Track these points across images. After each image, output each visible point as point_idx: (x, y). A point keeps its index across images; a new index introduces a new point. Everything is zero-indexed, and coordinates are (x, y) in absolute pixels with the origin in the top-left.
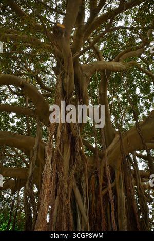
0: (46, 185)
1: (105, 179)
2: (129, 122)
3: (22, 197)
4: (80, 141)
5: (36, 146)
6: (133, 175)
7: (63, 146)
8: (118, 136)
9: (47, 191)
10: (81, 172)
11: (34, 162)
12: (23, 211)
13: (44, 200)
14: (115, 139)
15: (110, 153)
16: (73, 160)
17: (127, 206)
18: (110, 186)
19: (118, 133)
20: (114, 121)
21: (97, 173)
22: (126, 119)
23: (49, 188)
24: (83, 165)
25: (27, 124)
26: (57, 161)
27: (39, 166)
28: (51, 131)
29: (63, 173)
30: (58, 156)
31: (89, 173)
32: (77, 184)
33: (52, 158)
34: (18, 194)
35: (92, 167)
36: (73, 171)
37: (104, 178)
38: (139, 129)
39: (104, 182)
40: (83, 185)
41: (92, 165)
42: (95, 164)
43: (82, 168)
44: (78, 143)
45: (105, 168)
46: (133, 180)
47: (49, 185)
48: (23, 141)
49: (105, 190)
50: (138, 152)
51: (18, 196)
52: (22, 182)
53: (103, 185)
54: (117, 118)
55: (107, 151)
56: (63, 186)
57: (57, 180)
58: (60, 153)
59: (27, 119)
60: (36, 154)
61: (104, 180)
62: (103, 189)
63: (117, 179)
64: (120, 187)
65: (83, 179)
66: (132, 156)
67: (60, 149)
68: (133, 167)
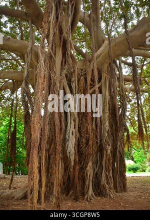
0: (40, 82)
1: (93, 80)
2: (119, 30)
3: (20, 97)
4: (71, 44)
5: (29, 49)
6: (118, 78)
7: (55, 48)
8: (107, 42)
9: (41, 87)
10: (71, 74)
11: (29, 64)
12: (22, 107)
13: (39, 94)
14: (104, 45)
15: (99, 57)
16: (64, 62)
17: (110, 103)
18: (97, 86)
19: (108, 39)
20: (104, 28)
21: (85, 74)
22: (116, 27)
23: (43, 84)
24: (74, 67)
25: (20, 29)
26: (50, 62)
27: (33, 69)
28: (43, 32)
29: (55, 73)
30: (51, 57)
31: (79, 74)
32: (68, 84)
33: (45, 58)
34: (16, 94)
35: (82, 70)
36: (65, 72)
37: (91, 79)
38: (127, 35)
39: (92, 83)
40: (73, 85)
41: (82, 68)
42: (84, 66)
43: (72, 70)
44: (69, 45)
45: (93, 70)
46: (117, 83)
47: (42, 81)
48: (17, 45)
49: (93, 90)
50: (123, 59)
51: (17, 96)
52: (18, 82)
53: (91, 85)
54: (107, 25)
55: (96, 55)
56: (55, 84)
57: (50, 78)
58: (52, 54)
59: (19, 24)
60: (30, 56)
61: (91, 81)
62: (91, 88)
63: (103, 80)
64: (105, 87)
65: (73, 79)
66: (118, 62)
67: (52, 51)
68: (119, 71)
